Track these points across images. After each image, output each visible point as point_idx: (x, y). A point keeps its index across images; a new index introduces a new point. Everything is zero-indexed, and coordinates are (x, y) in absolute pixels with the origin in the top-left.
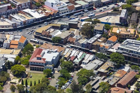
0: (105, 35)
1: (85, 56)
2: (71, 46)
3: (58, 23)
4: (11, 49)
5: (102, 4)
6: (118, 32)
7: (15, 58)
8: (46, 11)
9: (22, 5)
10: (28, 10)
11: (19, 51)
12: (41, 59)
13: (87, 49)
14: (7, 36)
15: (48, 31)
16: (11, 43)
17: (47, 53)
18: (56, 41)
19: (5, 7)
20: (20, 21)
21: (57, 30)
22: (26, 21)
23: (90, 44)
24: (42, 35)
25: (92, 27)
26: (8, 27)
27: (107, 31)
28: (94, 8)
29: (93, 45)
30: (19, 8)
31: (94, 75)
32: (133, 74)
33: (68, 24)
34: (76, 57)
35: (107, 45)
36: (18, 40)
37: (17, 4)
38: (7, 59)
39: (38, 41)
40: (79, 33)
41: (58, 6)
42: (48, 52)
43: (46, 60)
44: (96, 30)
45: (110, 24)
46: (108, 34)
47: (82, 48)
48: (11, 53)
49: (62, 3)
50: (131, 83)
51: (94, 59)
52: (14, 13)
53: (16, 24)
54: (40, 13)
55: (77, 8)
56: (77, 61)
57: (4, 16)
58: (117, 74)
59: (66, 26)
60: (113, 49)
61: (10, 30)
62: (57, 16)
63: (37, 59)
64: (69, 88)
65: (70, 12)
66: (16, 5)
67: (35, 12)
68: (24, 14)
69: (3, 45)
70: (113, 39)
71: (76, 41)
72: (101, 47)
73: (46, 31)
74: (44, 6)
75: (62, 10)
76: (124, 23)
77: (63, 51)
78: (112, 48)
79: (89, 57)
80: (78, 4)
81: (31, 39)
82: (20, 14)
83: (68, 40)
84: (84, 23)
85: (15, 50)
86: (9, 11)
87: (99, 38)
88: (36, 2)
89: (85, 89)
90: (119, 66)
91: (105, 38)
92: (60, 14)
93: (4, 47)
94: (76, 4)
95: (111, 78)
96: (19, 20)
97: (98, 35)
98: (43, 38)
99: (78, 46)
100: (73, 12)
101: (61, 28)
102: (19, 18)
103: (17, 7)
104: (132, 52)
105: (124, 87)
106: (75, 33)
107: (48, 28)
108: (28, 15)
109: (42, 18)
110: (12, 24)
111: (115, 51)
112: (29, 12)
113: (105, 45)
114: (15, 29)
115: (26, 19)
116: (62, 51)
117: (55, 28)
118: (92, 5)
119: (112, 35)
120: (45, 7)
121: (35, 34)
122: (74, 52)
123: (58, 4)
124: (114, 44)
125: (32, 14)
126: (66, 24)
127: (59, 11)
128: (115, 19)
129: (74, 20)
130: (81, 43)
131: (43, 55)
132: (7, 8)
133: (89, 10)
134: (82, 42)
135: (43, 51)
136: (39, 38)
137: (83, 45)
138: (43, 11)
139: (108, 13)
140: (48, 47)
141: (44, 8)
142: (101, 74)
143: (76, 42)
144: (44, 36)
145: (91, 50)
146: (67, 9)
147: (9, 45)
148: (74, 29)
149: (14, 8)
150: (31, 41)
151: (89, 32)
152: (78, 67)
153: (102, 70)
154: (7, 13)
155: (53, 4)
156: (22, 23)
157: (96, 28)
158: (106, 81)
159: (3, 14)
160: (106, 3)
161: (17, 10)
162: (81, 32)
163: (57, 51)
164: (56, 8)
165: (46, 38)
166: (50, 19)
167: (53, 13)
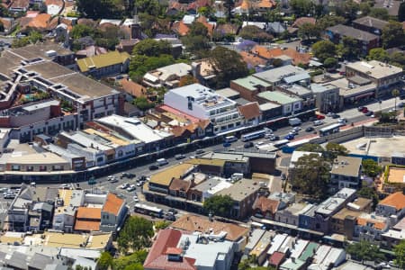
0: (366, 191)
1: (314, 252)
2: (265, 224)
4: (80, 232)
5: (342, 100)
7: (96, 260)
8: (174, 123)
9: (95, 104)
10: (113, 120)
11: (106, 238)
12: (181, 260)
13: (316, 232)
14: (64, 194)
15: (189, 178)
16: (78, 216)
17: (197, 242)
18: (219, 208)
19: (43, 109)
20: (94, 151)
21: (216, 178)
22: (114, 149)
23: (324, 216)
24: (169, 193)
25: (323, 170)
26: (59, 167)
27: (370, 179)
28: (317, 113)
29: (334, 220)
30: (84, 113)
33: (245, 160)
34: (288, 254)
35: (380, 220)
36: (101, 206)
37: (78, 100)
38: (71, 262)
39: (159, 210)
40: (284, 187)
41: (209, 105)
42: (201, 240)
43: (196, 264)
44: (337, 176)
46: (375, 189)
47: (300, 229)
48: (81, 246)
49: (219, 97)
52: (70, 128)
53: (83, 159)
54: (154, 128)
57: (44, 137)
59: (240, 165)
60: (400, 230)
61: (66, 179)
62: (207, 138)
63: (170, 260)
65: (245, 125)
66: (76, 103)
67: (139, 123)
68: (105, 131)
69: (51, 220)
70: (396, 201)
71: (279, 209)
72: (362, 224)
73: (182, 178)
74: (163, 108)
75: (222, 120)
77: (245, 238)
78: (396, 227)
79: (328, 254)
80: (269, 101)
81: (138, 205)
82: (90, 131)
83: (254, 207)
85: (91, 237)
86: (55, 121)
87: (352, 199)
88: (134, 97)
91: (369, 201)
92: (216, 130)
93: (57, 228)
94: (263, 101)
96: (92, 147)
97: (348, 191)
98: (173, 202)
99: (287, 223)
100: (255, 124)
101: (227, 171)
103: (80, 109)
106: (269, 186)
107: (187, 171)
108: (117, 134)
109: (162, 143)
110: (74, 160)
112: (119, 126)
113: (373, 220)
114: (82, 174)
115: (115, 146)
116: (241, 238)
117: (207, 170)
118: (313, 106)
119: (388, 191)
120: (166, 112)
121: (146, 188)
122: (280, 242)
123: (207, 102)
124: (400, 218)
126: (239, 158)
127: (213, 121)
129: (265, 148)
130: (297, 214)
131: (186, 249)
132: (47, 114)
133: (304, 118)
134: (301, 212)
135: (184, 238)
136: (160, 201)
138: (163, 123)
139: (363, 127)
140: (196, 227)
141: (164, 114)
143: (282, 212)
144: (178, 194)
145: (330, 234)
146: (235, 116)
147: (71, 221)
148: (267, 176)
149: (69, 114)
150: (137, 210)
151: (315, 183)
154: (50, 128)
155: (193, 99)
156: (104, 156)
159: (36, 132)
160: (352, 99)
161: (81, 120)
162: (288, 185)
163: (225, 236)
164: (202, 113)
165: (183, 200)
166: (188, 146)
167: (195, 127)
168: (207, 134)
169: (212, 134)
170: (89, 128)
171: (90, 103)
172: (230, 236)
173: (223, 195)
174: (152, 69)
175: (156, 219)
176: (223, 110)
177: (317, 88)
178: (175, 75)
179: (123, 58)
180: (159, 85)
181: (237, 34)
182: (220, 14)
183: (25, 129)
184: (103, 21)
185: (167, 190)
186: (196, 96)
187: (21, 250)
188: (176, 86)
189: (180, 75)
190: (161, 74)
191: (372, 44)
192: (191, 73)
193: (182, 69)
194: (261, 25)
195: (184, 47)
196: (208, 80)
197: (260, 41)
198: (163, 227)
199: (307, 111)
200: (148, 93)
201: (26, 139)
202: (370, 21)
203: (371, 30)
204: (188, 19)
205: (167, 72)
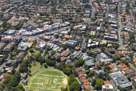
0: (62, 38)
2: (50, 42)
3: (47, 33)
4: (30, 42)
5: (63, 26)
6: (66, 37)
7: (31, 46)
9: (36, 27)
10: (38, 29)
11: (33, 43)
13: (55, 43)
14: (29, 38)
15: (43, 36)
16: (30, 40)
19: (30, 27)
25: (58, 35)
26: (30, 34)
27: (63, 36)
29: (57, 41)
31: (56, 52)
32: (69, 52)
35: (62, 42)
36: (33, 39)
37: (34, 26)
38: (28, 46)
40: (54, 37)
42: (42, 44)
43: (41, 47)
45: (64, 34)
48: (30, 44)
49: (49, 26)
50: (68, 55)
51: (57, 46)
52: (33, 29)
54: (42, 30)
55: (54, 28)
56: (51, 47)
57: (30, 31)
58: (64, 52)
59: (50, 34)
61: (31, 36)
63: (38, 46)
64: (47, 57)
70: (64, 39)
71: (52, 40)
72: (60, 42)
74: (44, 27)
76: (69, 34)
77: (47, 44)
78: (64, 42)
79: (55, 46)
81: (38, 39)
82: (35, 30)
83: (50, 40)
84: (55, 33)
86: (32, 29)
87: (60, 39)
89: (52, 57)
90: (65, 49)
92: (49, 30)
93: (28, 42)
95: (62, 53)
97: (60, 38)
101: (48, 35)
102: (34, 31)
104: (70, 44)
105: (66, 57)
109: (42, 32)
110: (32, 33)
111: (64, 44)
114: (33, 35)
115: (37, 32)
117: (46, 35)
121: (39, 37)
122: (51, 44)
125: (39, 30)
128: (66, 32)
129: (53, 32)
131: (40, 45)
137: (54, 41)
139: (64, 30)
140: (42, 42)
142: (59, 52)
148: (52, 36)
151: (57, 37)
152: (52, 49)
153: (59, 50)
156: (35, 33)
157: (59, 35)
158: (60, 54)
163: (45, 43)
164: (47, 28)
166: (45, 32)
167: (46, 30)
173: (46, 38)
174: (44, 22)
177: (61, 25)
179: (42, 21)
181: (55, 18)
182: (54, 15)
183: (28, 30)
186: (47, 26)
187: (23, 44)
189: (47, 23)
191: (68, 20)
194: (58, 17)
196: (49, 24)
197: (57, 19)
199: (59, 28)
201: (28, 31)
202: (68, 17)
203: (68, 18)
204: (51, 16)
205: (45, 23)
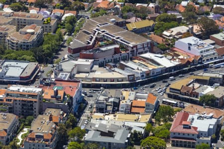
3: (207, 75)
4: (134, 113)
7: (144, 128)
8: (181, 57)
9: (138, 47)
10: (148, 55)
11: (148, 117)
12: (190, 128)
15: (191, 86)
16: (133, 105)
17: (198, 119)
18: (208, 101)
19: (110, 50)
20: (139, 72)
21: (205, 86)
22: (150, 71)
24: (180, 94)
26: (121, 80)
30: (132, 51)
33: (221, 76)
36: (145, 100)
37: (129, 45)
39: (175, 102)
41: (200, 47)
43: (198, 130)
48: (135, 120)
53: (134, 75)
54: (170, 60)
59: (218, 79)
62: (199, 65)
63: (184, 128)
65: (219, 58)
66: (128, 46)
67: (162, 57)
68: (144, 61)
69: (118, 108)
73: (187, 86)
75: (207, 56)
81: (164, 100)
82: (136, 61)
85: (140, 116)
88: (158, 44)
92: (204, 61)
93: (122, 111)
96: (138, 69)
98: (183, 98)
103: (130, 49)
107: (190, 82)
108: (151, 63)
110: (129, 76)
112: (152, 58)
115: (151, 69)
116: (221, 117)
121: (168, 91)
123: (198, 46)
126: (218, 76)
127: (202, 56)
131: (192, 122)
132: (113, 52)
135: (190, 117)
136: (175, 98)
138: (175, 57)
140: (197, 111)
141: (176, 52)
147: (129, 108)
149: (124, 52)
150: (164, 102)
154: (114, 60)
155: (191, 45)
156: (144, 74)
159: (107, 61)
161: (131, 55)
163: (213, 116)
164: (196, 52)
165: (188, 97)
166: (189, 69)
167: (193, 59)
168: (199, 63)
169: (201, 63)
170: (135, 59)
171: (135, 46)
172: (215, 116)
173: (210, 94)
175: (174, 107)
176: (207, 51)
178: (180, 32)
179: (151, 23)
180: (171, 38)
181: (211, 11)
182: (201, 1)
183: (101, 60)
184: (138, 4)
185: (179, 92)
186: (193, 43)
188: (181, 38)
189: (183, 32)
190: (172, 32)
192: (188, 31)
193: (183, 29)
195: (183, 18)
196: (198, 35)
198: (179, 111)
200: (166, 41)
201: (102, 65)
204: (184, 3)
205: (175, 30)
